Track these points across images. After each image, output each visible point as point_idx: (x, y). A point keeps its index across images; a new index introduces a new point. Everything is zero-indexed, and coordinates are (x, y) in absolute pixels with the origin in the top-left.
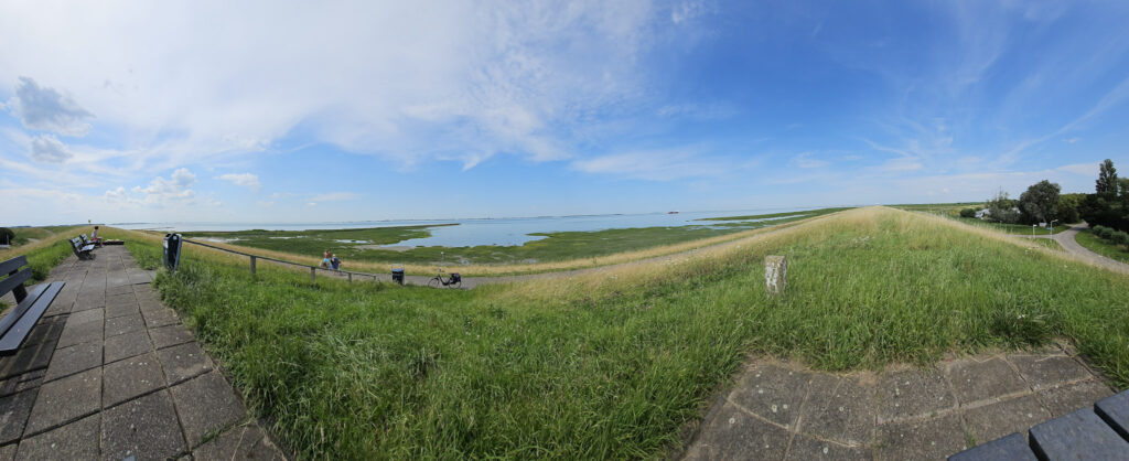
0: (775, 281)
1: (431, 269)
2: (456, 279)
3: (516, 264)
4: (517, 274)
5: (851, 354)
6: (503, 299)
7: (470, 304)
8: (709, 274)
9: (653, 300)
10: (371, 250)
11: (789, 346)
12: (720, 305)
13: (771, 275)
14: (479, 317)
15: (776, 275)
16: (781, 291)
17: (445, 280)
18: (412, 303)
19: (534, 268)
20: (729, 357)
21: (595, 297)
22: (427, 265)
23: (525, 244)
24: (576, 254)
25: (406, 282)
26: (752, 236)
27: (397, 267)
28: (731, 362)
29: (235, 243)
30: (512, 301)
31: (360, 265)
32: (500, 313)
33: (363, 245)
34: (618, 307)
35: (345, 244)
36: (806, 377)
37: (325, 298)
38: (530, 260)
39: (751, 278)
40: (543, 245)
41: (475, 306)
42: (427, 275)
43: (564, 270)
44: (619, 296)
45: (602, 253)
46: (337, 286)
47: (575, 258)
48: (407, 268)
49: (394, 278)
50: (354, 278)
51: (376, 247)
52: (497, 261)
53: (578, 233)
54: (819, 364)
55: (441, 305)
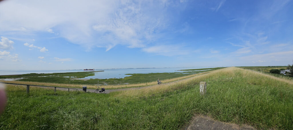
0: (203, 90)
1: (95, 87)
2: (103, 90)
3: (122, 85)
4: (123, 88)
5: (228, 117)
6: (119, 97)
7: (108, 99)
8: (182, 89)
9: (165, 97)
10: (76, 80)
11: (207, 112)
12: (185, 98)
13: (202, 88)
14: (112, 103)
15: (203, 88)
16: (204, 94)
17: (100, 90)
18: (90, 98)
19: (128, 86)
20: (188, 115)
21: (147, 96)
22: (94, 85)
23: (125, 78)
24: (141, 82)
25: (87, 91)
26: (196, 76)
27: (84, 86)
28: (189, 116)
30: (121, 97)
31: (72, 85)
32: (118, 101)
33: (73, 78)
34: (153, 100)
35: (67, 78)
36: (213, 122)
37: (59, 98)
38: (126, 83)
39: (195, 89)
40: (130, 78)
41: (110, 99)
42: (94, 89)
43: (137, 87)
44: (153, 96)
45: (149, 81)
46: (64, 93)
47: (140, 83)
48: (88, 86)
49: (83, 90)
50: (70, 90)
51: (77, 79)
52: (116, 84)
53: (142, 74)
54: (217, 118)
55: (99, 99)
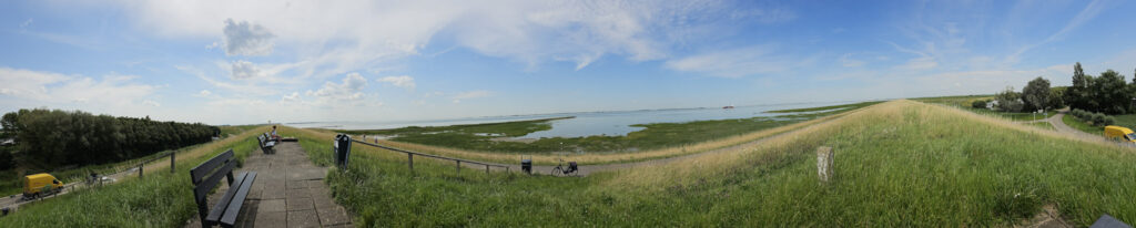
0: (825, 170)
1: (552, 158)
2: (573, 167)
3: (621, 152)
4: (623, 162)
6: (612, 187)
7: (586, 192)
9: (730, 187)
10: (503, 142)
13: (822, 163)
14: (594, 205)
15: (825, 165)
16: (829, 179)
17: (565, 168)
18: (540, 193)
19: (636, 156)
21: (685, 184)
22: (549, 154)
23: (629, 134)
24: (670, 143)
25: (533, 171)
26: (807, 126)
27: (526, 158)
29: (394, 140)
30: (619, 189)
31: (496, 156)
32: (609, 201)
33: (497, 138)
34: (704, 194)
35: (483, 137)
37: (468, 190)
38: (635, 149)
39: (806, 165)
40: (644, 135)
41: (590, 193)
42: (550, 165)
43: (660, 158)
44: (703, 183)
45: (689, 142)
46: (478, 177)
47: (669, 146)
48: (535, 158)
49: (523, 168)
50: (491, 169)
51: (513, 139)
52: (606, 150)
53: (671, 124)
55: (563, 193)
